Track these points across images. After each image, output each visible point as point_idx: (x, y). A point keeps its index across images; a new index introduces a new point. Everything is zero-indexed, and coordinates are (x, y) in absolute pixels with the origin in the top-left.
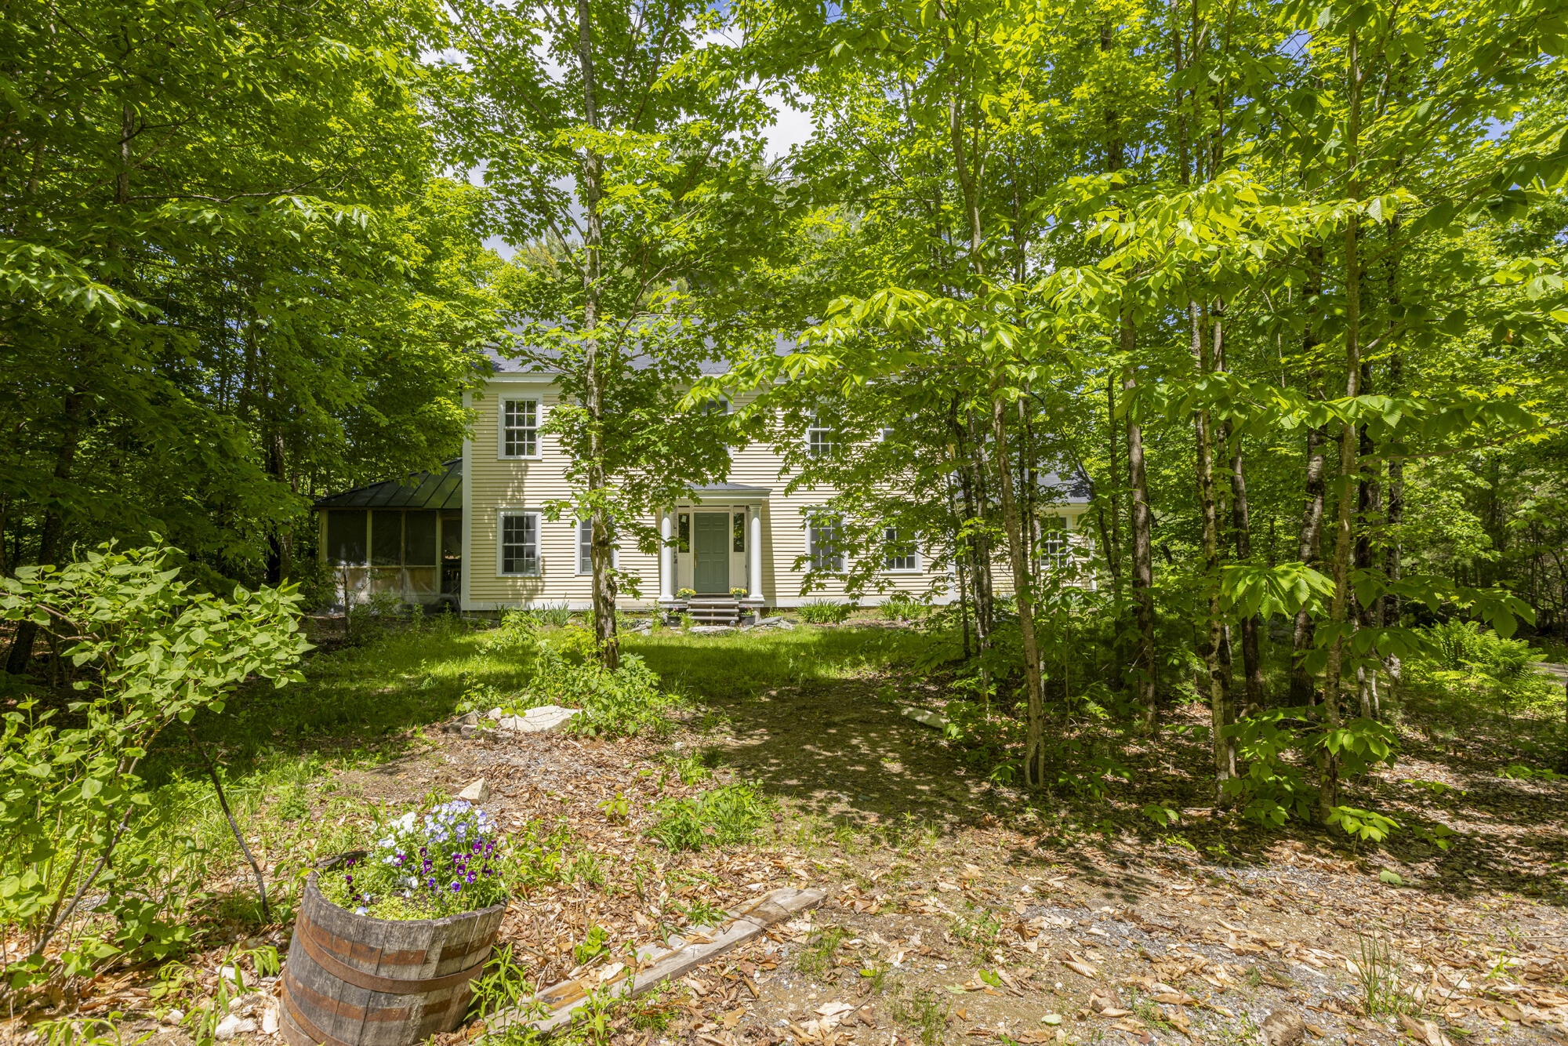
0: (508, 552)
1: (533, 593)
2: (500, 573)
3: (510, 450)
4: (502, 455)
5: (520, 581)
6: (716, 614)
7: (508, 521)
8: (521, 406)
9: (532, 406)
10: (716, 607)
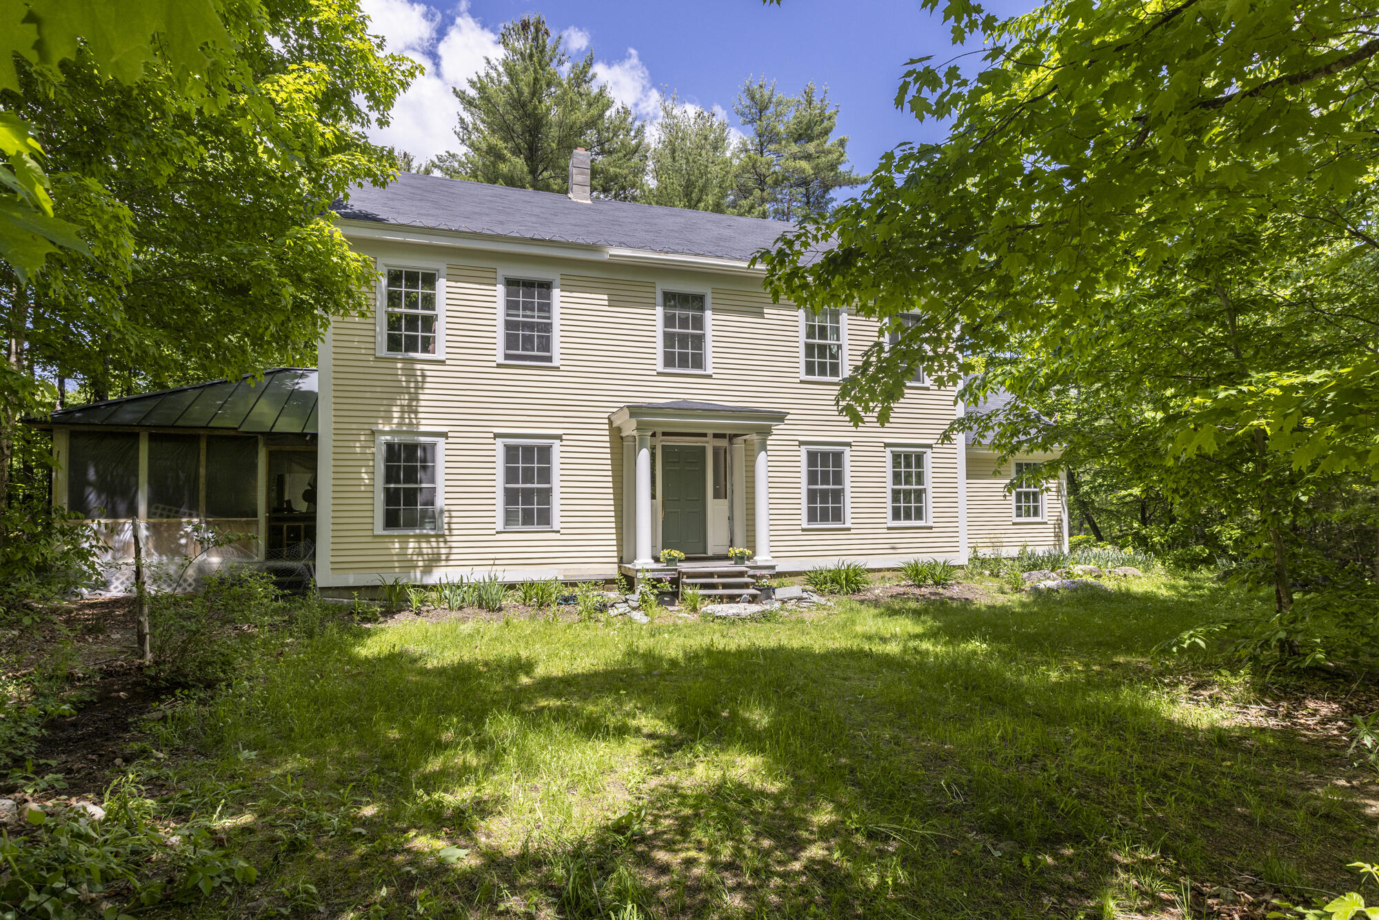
0: (391, 497)
1: (433, 561)
2: (379, 529)
3: (394, 344)
4: (383, 351)
5: (413, 545)
6: (725, 586)
7: (392, 451)
8: (412, 278)
9: (430, 280)
10: (721, 575)
